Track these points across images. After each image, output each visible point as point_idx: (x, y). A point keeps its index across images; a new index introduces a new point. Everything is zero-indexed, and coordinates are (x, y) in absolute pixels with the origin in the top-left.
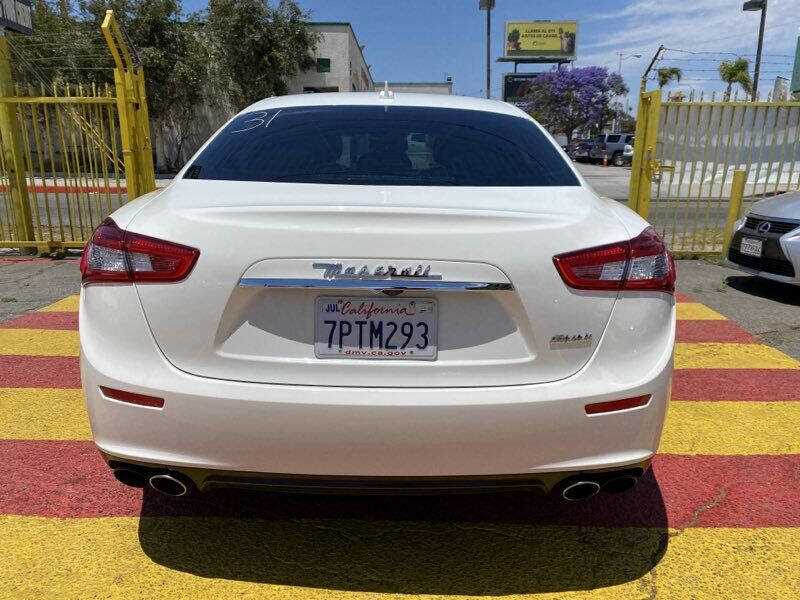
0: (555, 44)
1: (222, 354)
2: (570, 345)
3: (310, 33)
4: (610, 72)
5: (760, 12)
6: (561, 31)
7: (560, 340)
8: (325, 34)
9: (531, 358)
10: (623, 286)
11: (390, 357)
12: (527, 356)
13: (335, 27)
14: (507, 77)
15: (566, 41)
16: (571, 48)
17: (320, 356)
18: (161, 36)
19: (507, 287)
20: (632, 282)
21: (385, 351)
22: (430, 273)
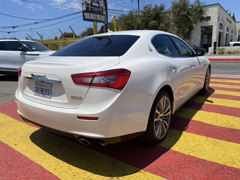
2: (76, 99)
3: (204, 9)
7: (73, 97)
8: (209, 8)
9: (67, 102)
10: (91, 84)
11: (44, 97)
12: (66, 101)
13: (213, 6)
17: (34, 95)
18: (158, 16)
19: (60, 82)
20: (94, 84)
21: (43, 95)
22: (46, 77)
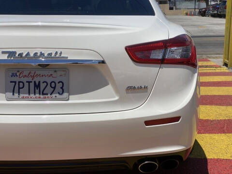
2: (136, 91)
9: (117, 98)
10: (163, 62)
11: (45, 99)
12: (114, 97)
17: (8, 99)
19: (103, 62)
20: (168, 60)
21: (42, 96)
22: (62, 55)
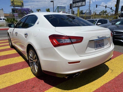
0: (20, 4)
1: (86, 52)
4: (30, 9)
5: (53, 2)
6: (21, 2)
14: (12, 9)
15: (22, 4)
16: (23, 5)
17: (95, 50)
21: (101, 47)
